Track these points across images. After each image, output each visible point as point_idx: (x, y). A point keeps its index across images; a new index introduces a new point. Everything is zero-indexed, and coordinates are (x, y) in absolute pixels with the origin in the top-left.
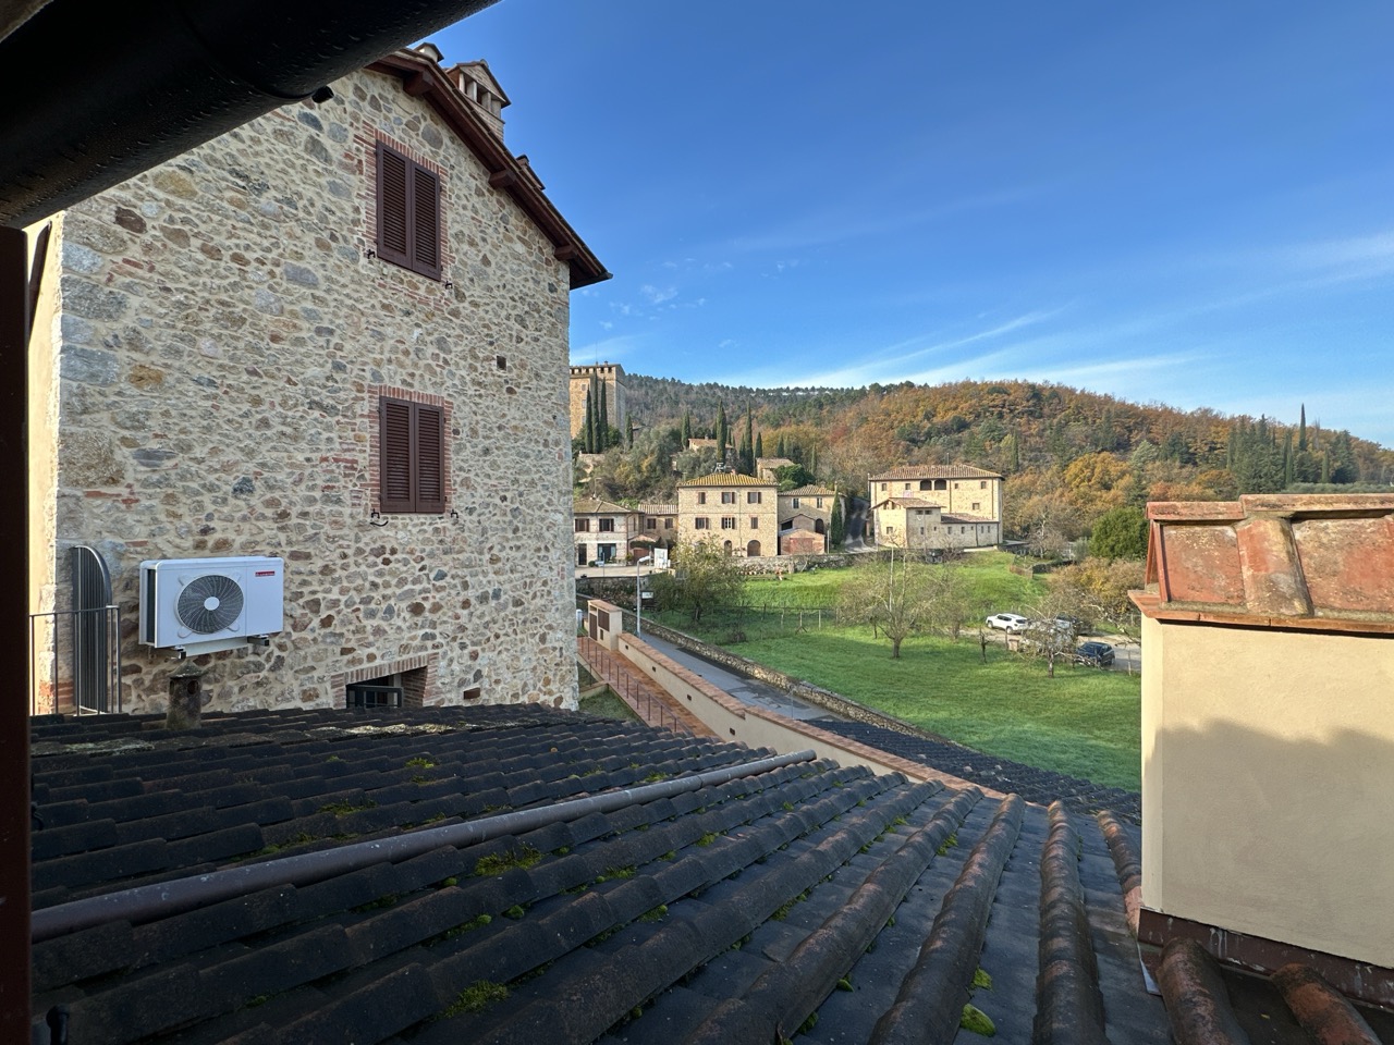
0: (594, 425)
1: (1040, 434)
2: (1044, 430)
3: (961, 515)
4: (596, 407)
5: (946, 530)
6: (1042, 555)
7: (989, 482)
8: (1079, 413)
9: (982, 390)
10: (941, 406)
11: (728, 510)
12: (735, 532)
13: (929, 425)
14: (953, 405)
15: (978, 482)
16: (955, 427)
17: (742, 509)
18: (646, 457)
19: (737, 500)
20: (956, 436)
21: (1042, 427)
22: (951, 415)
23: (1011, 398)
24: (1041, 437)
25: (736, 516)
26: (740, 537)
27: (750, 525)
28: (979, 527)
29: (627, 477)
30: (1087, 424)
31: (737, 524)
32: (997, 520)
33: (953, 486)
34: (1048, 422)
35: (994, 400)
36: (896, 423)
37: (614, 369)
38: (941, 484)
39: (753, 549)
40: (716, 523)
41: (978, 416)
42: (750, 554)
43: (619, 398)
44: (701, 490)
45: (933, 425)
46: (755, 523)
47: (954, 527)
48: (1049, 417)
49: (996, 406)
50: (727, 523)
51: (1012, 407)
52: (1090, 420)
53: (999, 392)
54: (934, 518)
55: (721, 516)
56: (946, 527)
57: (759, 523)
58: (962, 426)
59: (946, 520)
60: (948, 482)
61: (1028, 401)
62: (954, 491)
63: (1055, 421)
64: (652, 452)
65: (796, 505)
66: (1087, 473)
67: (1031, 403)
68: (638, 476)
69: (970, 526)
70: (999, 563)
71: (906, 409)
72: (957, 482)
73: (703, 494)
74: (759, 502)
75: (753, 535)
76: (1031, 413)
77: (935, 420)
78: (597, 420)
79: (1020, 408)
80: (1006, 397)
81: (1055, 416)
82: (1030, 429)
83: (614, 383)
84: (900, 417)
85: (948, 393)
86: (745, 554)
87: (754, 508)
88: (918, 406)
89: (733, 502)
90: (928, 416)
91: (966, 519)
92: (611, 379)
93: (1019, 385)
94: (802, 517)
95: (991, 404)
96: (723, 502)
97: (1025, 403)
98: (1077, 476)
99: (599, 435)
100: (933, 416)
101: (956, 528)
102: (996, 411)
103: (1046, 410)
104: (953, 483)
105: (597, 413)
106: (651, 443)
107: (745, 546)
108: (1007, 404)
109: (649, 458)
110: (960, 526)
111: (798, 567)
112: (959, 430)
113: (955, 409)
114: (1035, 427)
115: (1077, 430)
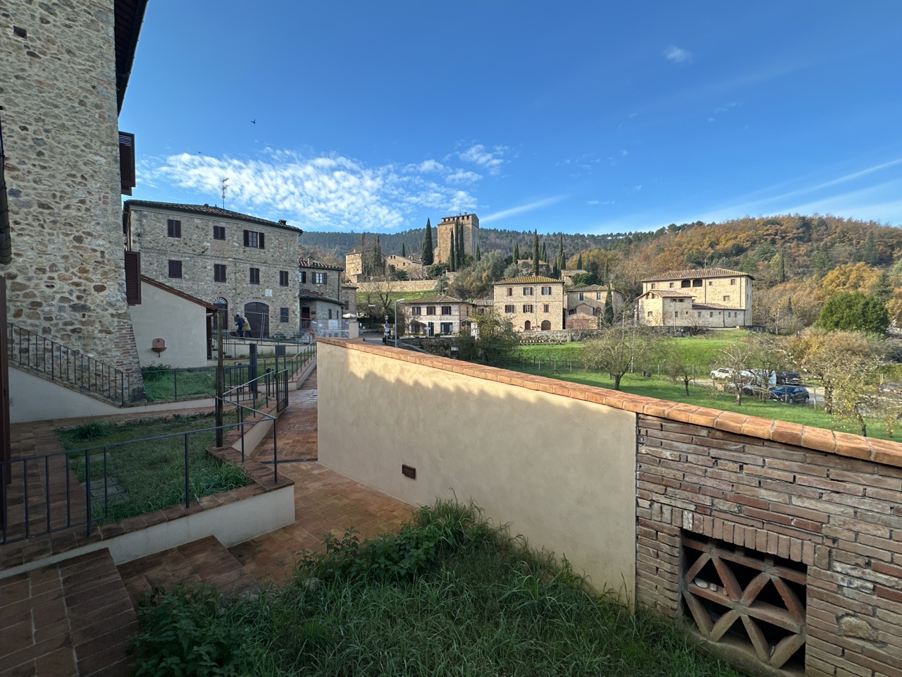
0: (456, 254)
1: (808, 254)
2: (811, 251)
3: (714, 304)
4: (457, 242)
5: (696, 315)
6: (777, 332)
7: (738, 279)
8: (845, 236)
9: (759, 223)
10: (723, 237)
11: (527, 300)
12: (533, 315)
13: (713, 251)
14: (734, 235)
15: (728, 280)
16: (734, 252)
17: (538, 299)
18: (485, 270)
19: (534, 292)
20: (735, 259)
21: (809, 249)
22: (731, 243)
23: (783, 227)
24: (809, 257)
25: (534, 304)
26: (537, 318)
27: (543, 310)
28: (726, 313)
29: (472, 284)
30: (851, 244)
31: (534, 309)
32: (744, 308)
33: (708, 283)
34: (815, 245)
35: (768, 230)
36: (686, 251)
37: (470, 217)
38: (698, 282)
39: (546, 325)
40: (519, 308)
41: (754, 242)
42: (543, 329)
43: (474, 236)
44: (509, 286)
45: (716, 250)
47: (704, 312)
48: (817, 240)
49: (770, 235)
50: (528, 309)
51: (784, 235)
52: (854, 242)
53: (773, 224)
54: (687, 305)
55: (523, 304)
56: (696, 312)
57: (550, 309)
58: (740, 250)
59: (695, 307)
60: (704, 281)
61: (798, 229)
62: (709, 288)
63: (822, 243)
64: (489, 268)
65: (582, 298)
66: (842, 279)
68: (479, 283)
69: (717, 311)
70: (736, 336)
71: (695, 240)
72: (711, 280)
73: (511, 290)
74: (550, 294)
75: (545, 317)
76: (800, 239)
77: (717, 247)
78: (457, 250)
79: (790, 235)
80: (778, 227)
81: (821, 240)
82: (799, 250)
83: (470, 226)
84: (689, 246)
85: (729, 228)
86: (540, 329)
87: (546, 298)
88: (704, 238)
89: (531, 294)
90: (712, 245)
91: (716, 307)
92: (468, 223)
93: (793, 218)
94: (584, 306)
95: (765, 233)
96: (524, 294)
97: (795, 231)
98: (833, 281)
99: (458, 259)
100: (717, 244)
101: (705, 313)
102: (769, 238)
103: (815, 236)
104: (708, 281)
105: (457, 246)
106: (489, 262)
107: (540, 324)
108: (779, 232)
109: (487, 272)
110: (709, 312)
111: (574, 338)
112: (737, 254)
113: (736, 238)
114: (804, 249)
115: (841, 250)
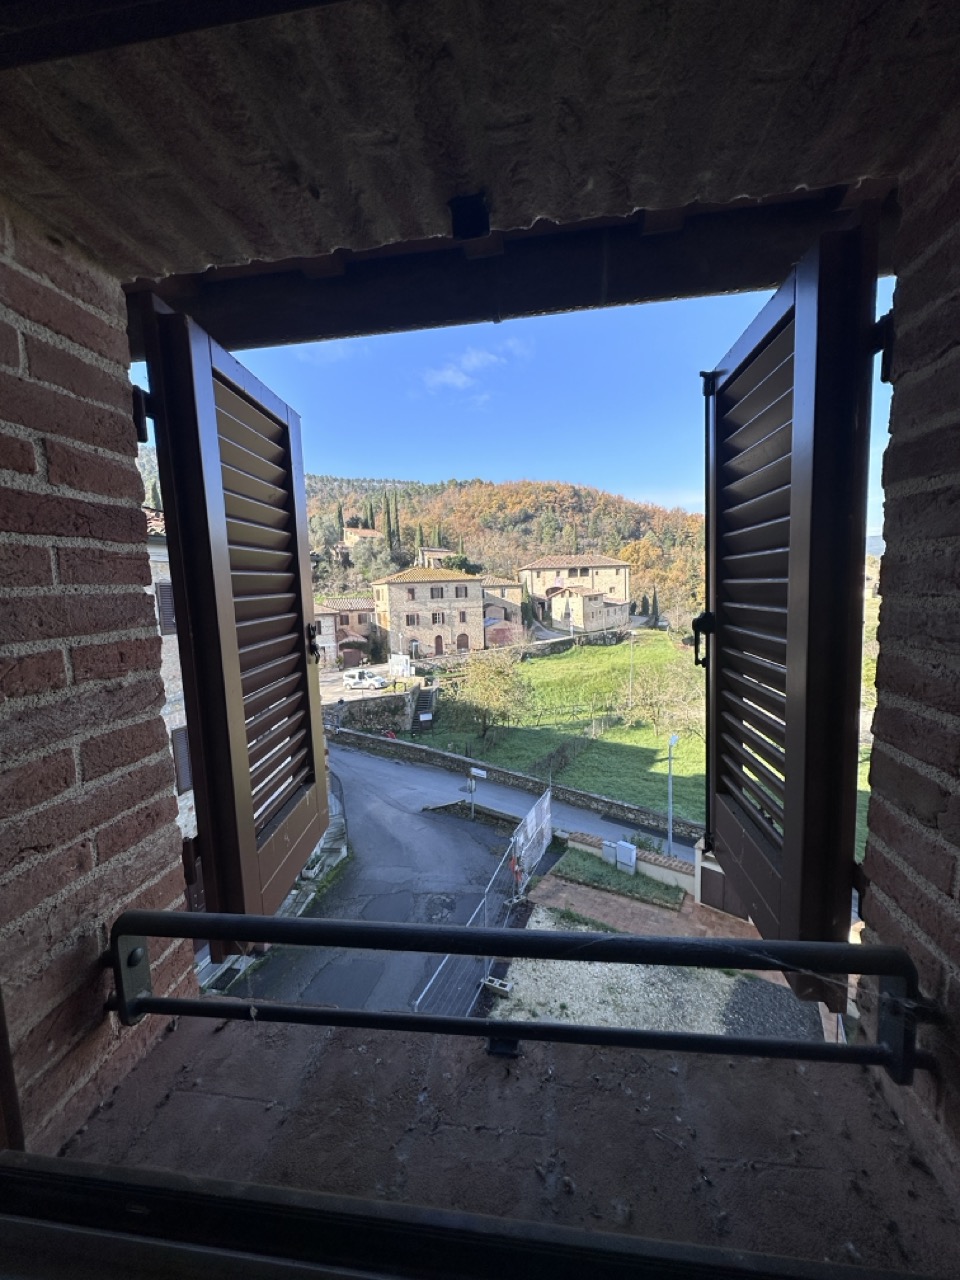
5: (606, 613)
7: (622, 570)
8: (606, 509)
9: (540, 489)
10: (508, 500)
11: (435, 605)
12: (445, 627)
13: (503, 516)
14: (518, 500)
15: (614, 570)
16: (523, 518)
17: (450, 604)
19: (446, 595)
25: (447, 612)
26: (450, 632)
27: (458, 619)
31: (447, 619)
32: (628, 601)
33: (595, 574)
38: (585, 571)
39: (463, 643)
40: (426, 618)
41: (538, 509)
42: (459, 647)
44: (411, 587)
45: (506, 515)
46: (463, 617)
48: (587, 511)
49: (549, 502)
50: (437, 618)
51: (561, 503)
53: (550, 490)
54: (600, 604)
55: (431, 612)
56: (606, 610)
57: (468, 618)
58: (527, 518)
59: (606, 605)
60: (590, 571)
61: (571, 498)
63: (591, 514)
67: (573, 501)
71: (482, 501)
72: (597, 570)
73: (413, 592)
74: (466, 596)
75: (460, 629)
76: (574, 508)
77: (507, 511)
79: (567, 504)
80: (555, 494)
84: (479, 508)
85: (511, 490)
86: (455, 648)
87: (461, 604)
88: (491, 500)
89: (442, 597)
91: (613, 602)
94: (494, 608)
95: (546, 500)
96: (432, 597)
97: (569, 500)
100: (505, 508)
101: (611, 609)
102: (550, 505)
103: (584, 506)
107: (455, 640)
108: (557, 500)
112: (526, 521)
113: (520, 503)
